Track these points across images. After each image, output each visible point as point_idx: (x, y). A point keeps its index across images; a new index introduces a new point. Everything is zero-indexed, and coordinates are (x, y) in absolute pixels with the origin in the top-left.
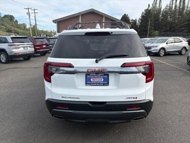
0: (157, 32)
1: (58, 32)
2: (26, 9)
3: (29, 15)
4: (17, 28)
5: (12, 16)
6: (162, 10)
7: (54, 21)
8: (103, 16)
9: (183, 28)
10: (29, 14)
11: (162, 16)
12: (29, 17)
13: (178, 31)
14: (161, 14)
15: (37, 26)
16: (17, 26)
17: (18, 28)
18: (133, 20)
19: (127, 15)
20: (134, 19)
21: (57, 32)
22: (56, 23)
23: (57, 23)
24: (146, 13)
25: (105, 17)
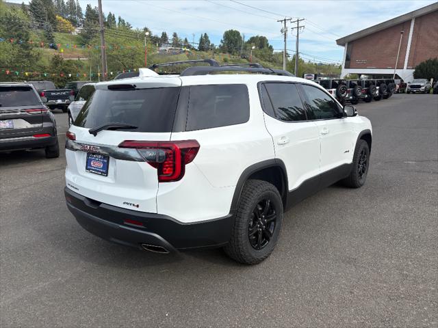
1: (345, 68)
2: (282, 21)
3: (285, 35)
4: (269, 61)
5: (265, 38)
7: (340, 42)
10: (284, 32)
12: (285, 38)
15: (300, 55)
16: (269, 58)
17: (271, 62)
21: (343, 66)
22: (344, 45)
23: (346, 46)
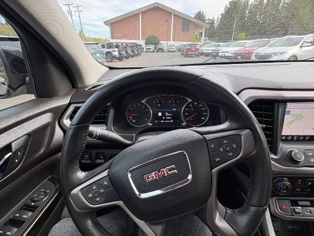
0: (243, 35)
2: (66, 5)
3: (71, 15)
6: (250, 3)
7: (106, 23)
8: (172, 13)
9: (277, 29)
10: (70, 12)
11: (249, 12)
12: (71, 17)
13: (271, 33)
14: (248, 10)
18: (210, 20)
19: (203, 12)
20: (211, 18)
21: (110, 38)
22: (108, 25)
24: (231, 7)
25: (174, 14)
